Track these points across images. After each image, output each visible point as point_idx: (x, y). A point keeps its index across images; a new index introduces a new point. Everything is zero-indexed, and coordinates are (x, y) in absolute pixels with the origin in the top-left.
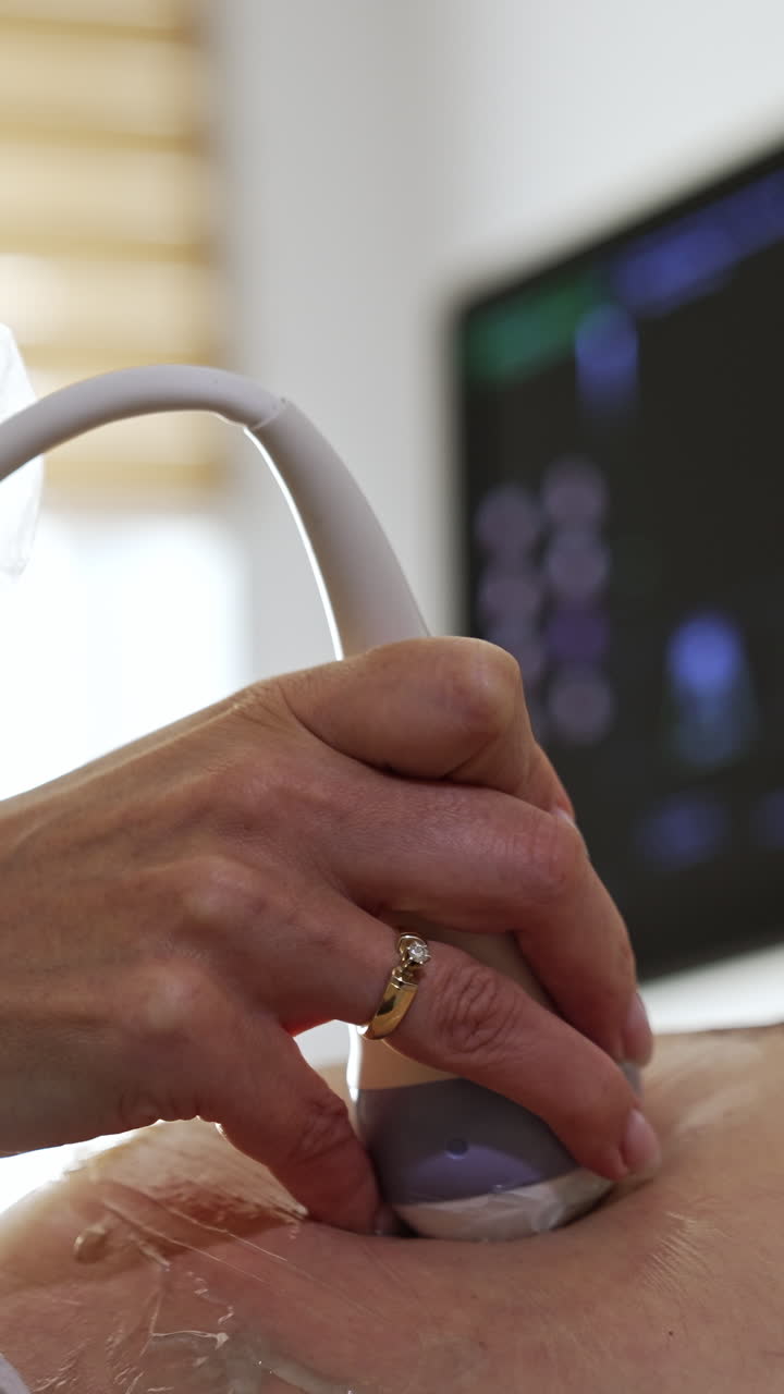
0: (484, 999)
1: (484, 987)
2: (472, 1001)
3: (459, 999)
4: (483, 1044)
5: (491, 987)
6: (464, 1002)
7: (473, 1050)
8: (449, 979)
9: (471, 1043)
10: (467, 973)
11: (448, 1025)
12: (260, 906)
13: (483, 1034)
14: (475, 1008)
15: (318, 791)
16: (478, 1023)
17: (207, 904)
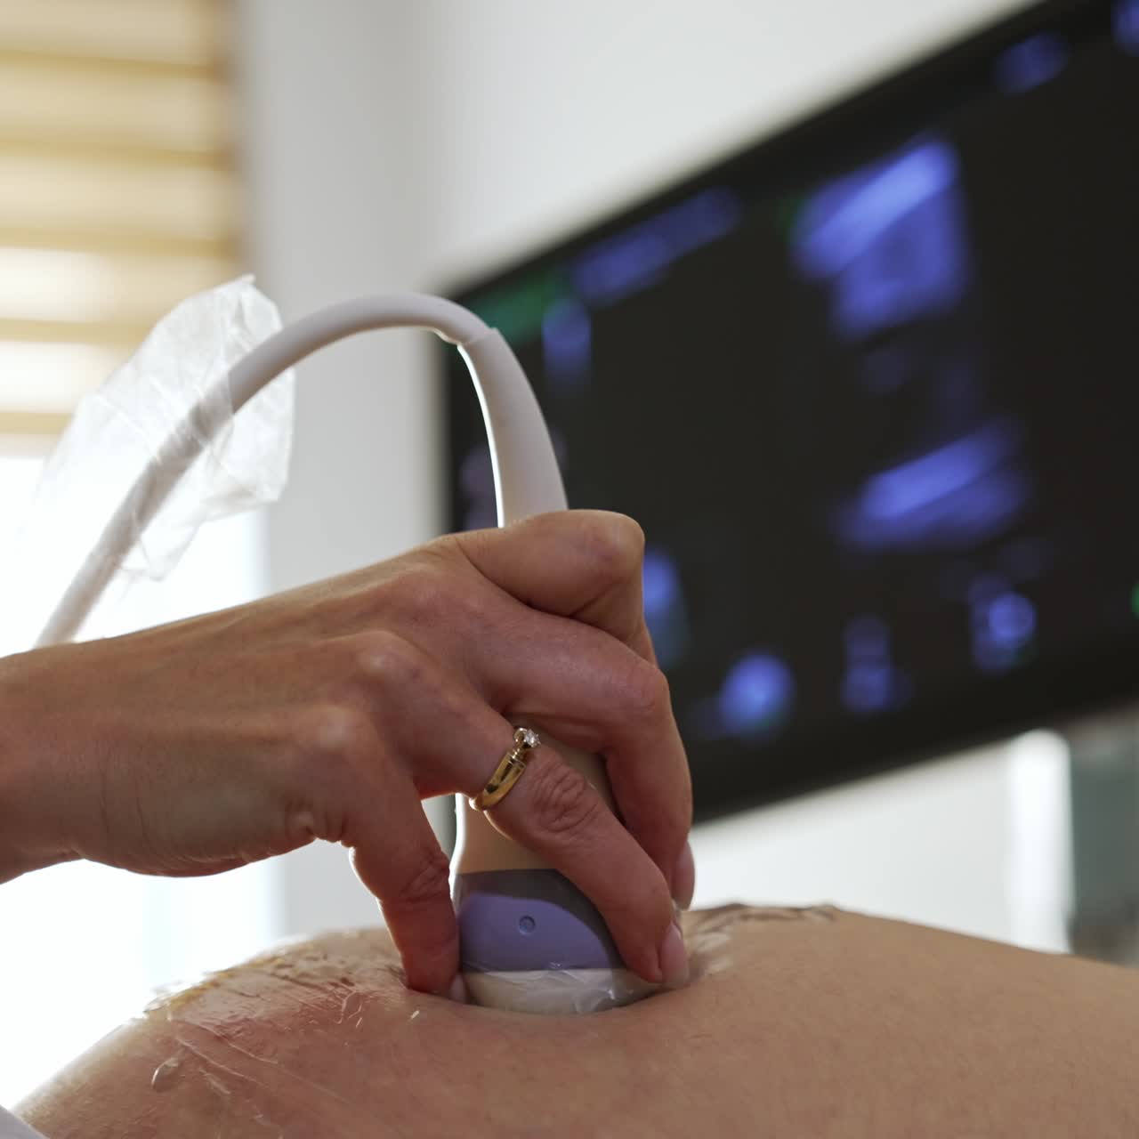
0: (574, 792)
1: (575, 783)
2: (565, 791)
3: (555, 787)
4: (566, 828)
5: (580, 785)
6: (557, 791)
7: (558, 831)
8: (549, 770)
9: (557, 824)
10: (564, 770)
11: (542, 805)
12: (416, 674)
13: (567, 820)
14: (567, 797)
15: (474, 604)
16: (566, 810)
17: (376, 663)
